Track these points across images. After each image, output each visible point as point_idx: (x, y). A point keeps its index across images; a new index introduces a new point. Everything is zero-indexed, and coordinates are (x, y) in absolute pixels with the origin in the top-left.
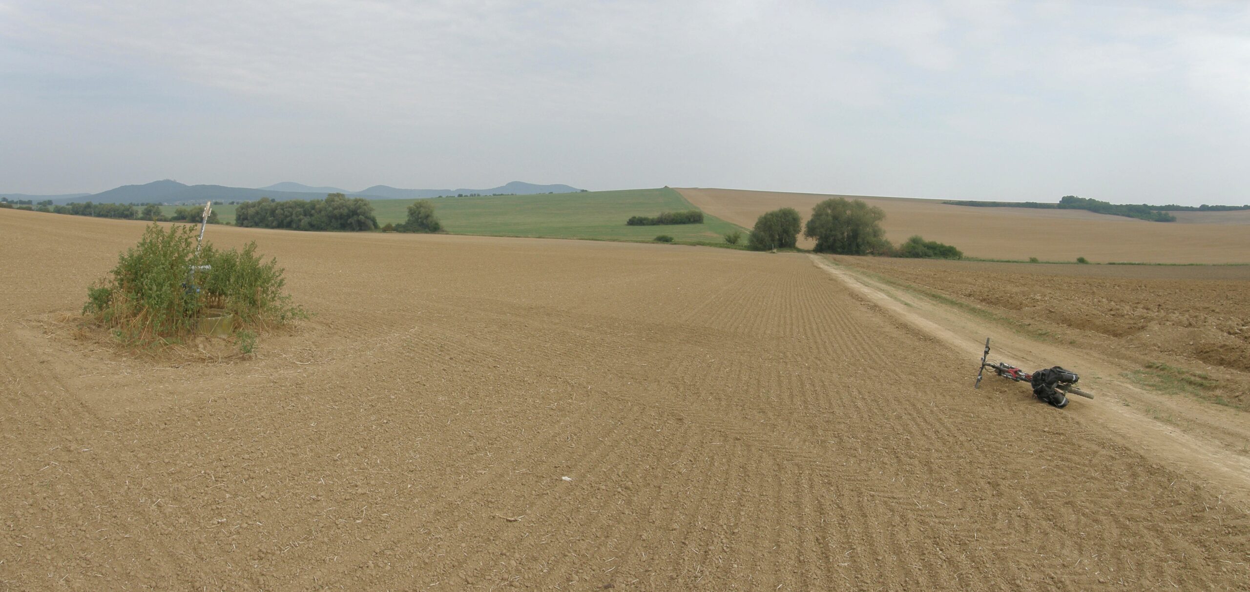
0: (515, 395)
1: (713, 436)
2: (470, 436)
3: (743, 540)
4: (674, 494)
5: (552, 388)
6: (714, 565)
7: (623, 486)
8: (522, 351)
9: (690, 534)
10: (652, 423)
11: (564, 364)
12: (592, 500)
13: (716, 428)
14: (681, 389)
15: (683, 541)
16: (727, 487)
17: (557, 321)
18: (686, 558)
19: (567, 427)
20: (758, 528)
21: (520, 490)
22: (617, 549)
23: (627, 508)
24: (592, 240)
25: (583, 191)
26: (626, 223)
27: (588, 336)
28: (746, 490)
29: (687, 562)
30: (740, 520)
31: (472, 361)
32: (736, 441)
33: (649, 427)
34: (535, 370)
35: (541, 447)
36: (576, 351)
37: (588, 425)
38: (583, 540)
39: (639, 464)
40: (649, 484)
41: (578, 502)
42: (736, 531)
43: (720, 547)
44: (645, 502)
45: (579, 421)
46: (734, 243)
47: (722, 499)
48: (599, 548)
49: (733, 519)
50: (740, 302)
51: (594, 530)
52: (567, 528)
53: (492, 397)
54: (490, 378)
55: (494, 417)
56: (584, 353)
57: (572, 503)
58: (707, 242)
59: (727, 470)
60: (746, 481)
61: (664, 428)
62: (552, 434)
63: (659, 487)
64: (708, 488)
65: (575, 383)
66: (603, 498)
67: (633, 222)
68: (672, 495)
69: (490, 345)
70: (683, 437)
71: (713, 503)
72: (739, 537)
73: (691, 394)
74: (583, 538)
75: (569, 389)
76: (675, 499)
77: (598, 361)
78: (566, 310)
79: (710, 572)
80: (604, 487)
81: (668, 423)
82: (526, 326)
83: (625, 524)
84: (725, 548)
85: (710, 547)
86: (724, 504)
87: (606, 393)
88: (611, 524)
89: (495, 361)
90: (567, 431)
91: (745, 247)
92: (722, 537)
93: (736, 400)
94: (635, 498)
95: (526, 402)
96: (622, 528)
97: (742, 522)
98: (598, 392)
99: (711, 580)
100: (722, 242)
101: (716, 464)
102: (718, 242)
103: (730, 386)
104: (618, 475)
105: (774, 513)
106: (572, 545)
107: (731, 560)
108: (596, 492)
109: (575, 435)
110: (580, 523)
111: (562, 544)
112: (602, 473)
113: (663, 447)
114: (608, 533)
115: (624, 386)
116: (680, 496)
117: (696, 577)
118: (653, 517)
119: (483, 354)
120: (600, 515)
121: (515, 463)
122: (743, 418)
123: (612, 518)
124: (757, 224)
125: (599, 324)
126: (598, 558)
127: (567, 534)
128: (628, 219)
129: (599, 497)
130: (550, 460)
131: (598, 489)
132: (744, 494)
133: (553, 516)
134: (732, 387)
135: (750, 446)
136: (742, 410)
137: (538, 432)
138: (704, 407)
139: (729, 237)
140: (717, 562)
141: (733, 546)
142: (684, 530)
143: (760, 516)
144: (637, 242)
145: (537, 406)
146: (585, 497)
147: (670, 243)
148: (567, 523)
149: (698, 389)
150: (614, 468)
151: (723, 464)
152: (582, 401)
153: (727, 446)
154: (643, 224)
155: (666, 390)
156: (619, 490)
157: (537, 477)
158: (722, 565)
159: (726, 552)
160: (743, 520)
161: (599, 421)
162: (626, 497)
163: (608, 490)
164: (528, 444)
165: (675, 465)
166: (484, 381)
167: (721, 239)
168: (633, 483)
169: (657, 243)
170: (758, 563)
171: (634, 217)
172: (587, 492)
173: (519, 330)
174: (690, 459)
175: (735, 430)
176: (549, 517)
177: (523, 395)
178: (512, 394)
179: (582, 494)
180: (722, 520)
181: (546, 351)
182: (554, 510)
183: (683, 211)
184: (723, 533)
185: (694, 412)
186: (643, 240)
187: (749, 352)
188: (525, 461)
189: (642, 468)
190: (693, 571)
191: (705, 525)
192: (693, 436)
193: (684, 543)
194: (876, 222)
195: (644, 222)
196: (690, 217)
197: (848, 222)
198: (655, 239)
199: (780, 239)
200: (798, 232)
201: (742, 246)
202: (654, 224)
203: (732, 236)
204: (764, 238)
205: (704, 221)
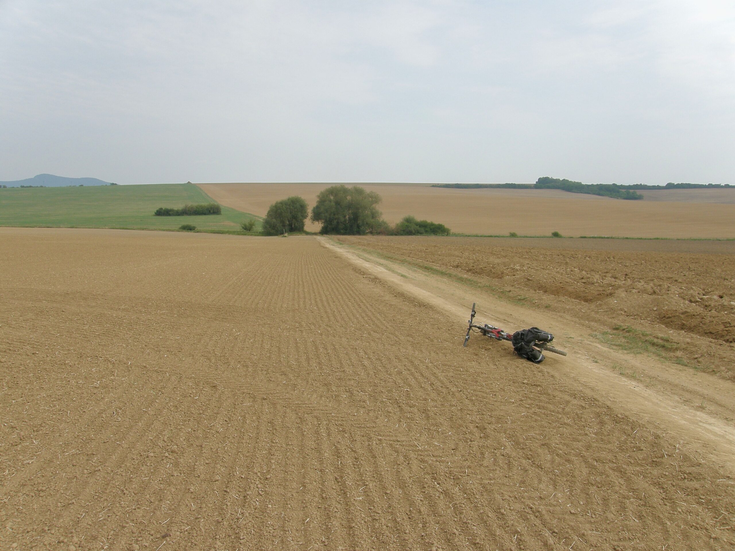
0: (58, 379)
1: (244, 398)
2: (12, 427)
3: (275, 484)
4: (214, 450)
5: (93, 367)
6: (252, 507)
7: (169, 450)
8: (60, 335)
9: (230, 483)
10: (190, 392)
11: (103, 343)
12: (143, 468)
13: (246, 391)
14: (213, 361)
15: (225, 489)
16: (258, 440)
17: (94, 304)
18: (229, 504)
19: (112, 403)
20: (287, 472)
21: (71, 472)
22: (170, 510)
23: (175, 470)
24: (123, 229)
25: (113, 184)
26: (154, 214)
27: (124, 316)
28: (275, 441)
29: (229, 507)
30: (271, 467)
31: (8, 351)
32: (264, 401)
33: (188, 395)
34: (76, 352)
35: (88, 426)
36: (114, 331)
37: (132, 398)
38: (138, 508)
39: (181, 428)
40: (192, 444)
41: (129, 472)
42: (269, 476)
43: (256, 492)
44: (190, 460)
45: (122, 396)
46: (249, 230)
47: (255, 451)
48: (154, 513)
49: (265, 467)
50: (259, 281)
51: (148, 496)
52: (123, 500)
53: (33, 384)
54: (30, 365)
55: (37, 403)
56: (121, 332)
57: (124, 474)
58: (226, 230)
59: (258, 425)
60: (274, 434)
61: (201, 395)
62: (98, 411)
63: (201, 446)
64: (242, 443)
65: (116, 361)
66: (152, 464)
67: (160, 213)
68: (212, 451)
69: (27, 333)
70: (218, 401)
71: (247, 455)
72: (271, 482)
73: (222, 364)
74: (138, 506)
75: (111, 366)
76: (216, 455)
77: (135, 338)
78: (102, 294)
79: (249, 513)
80: (152, 454)
81: (204, 391)
82: (63, 311)
83: (175, 485)
84: (260, 492)
85: (248, 493)
86: (257, 455)
87: (145, 367)
88: (162, 488)
89: (34, 348)
90: (111, 406)
91: (260, 233)
92: (257, 482)
93: (261, 366)
94: (182, 460)
95: (69, 384)
96: (173, 490)
97: (273, 469)
98: (138, 366)
99: (251, 520)
100: (239, 230)
101: (248, 422)
102: (236, 230)
103: (255, 354)
104: (164, 440)
105: (299, 459)
106: (129, 516)
107: (266, 502)
108: (146, 460)
109: (120, 409)
110: (134, 493)
111: (120, 516)
112: (149, 441)
113: (201, 412)
114: (160, 497)
115: (161, 359)
116: (219, 451)
117: (238, 519)
118: (198, 472)
119: (20, 342)
120: (152, 482)
121: (63, 445)
122: (268, 381)
123: (162, 482)
124: (269, 212)
125: (134, 305)
126: (155, 522)
127: (123, 505)
128: (155, 210)
129: (148, 464)
130: (99, 437)
131: (148, 457)
132: (273, 445)
133: (108, 491)
134: (256, 355)
135: (275, 404)
136: (266, 374)
137: (84, 412)
138: (233, 374)
139: (245, 225)
140: (254, 505)
141: (267, 489)
142: (225, 480)
143: (288, 463)
144: (164, 230)
145: (81, 386)
146: (135, 467)
147: (193, 231)
148: (121, 495)
149: (228, 359)
150: (159, 435)
151: (253, 421)
152: (123, 377)
153: (256, 406)
154: (170, 215)
155: (200, 363)
156: (167, 454)
157: (88, 455)
158: (259, 507)
159: (261, 495)
160: (274, 467)
161: (141, 393)
162: (173, 460)
163: (156, 456)
164: (75, 424)
165: (213, 425)
166: (23, 370)
167: (238, 228)
168: (178, 446)
169: (182, 231)
170: (288, 502)
171: (161, 209)
172: (137, 462)
173: (56, 315)
174: (225, 419)
175: (261, 391)
176: (103, 492)
177: (65, 377)
178: (53, 378)
179: (133, 465)
180: (256, 469)
181: (85, 333)
182: (108, 484)
183: (204, 204)
184: (258, 479)
185: (226, 379)
186: (170, 228)
187: (269, 324)
188: (73, 442)
189: (184, 432)
190: (235, 514)
191: (242, 474)
192: (226, 399)
193: (226, 491)
194: (374, 205)
195: (170, 213)
196: (210, 209)
197: (349, 206)
198: (180, 228)
199: (290, 225)
200: (306, 217)
201: (257, 233)
202: (179, 215)
203: (247, 224)
204: (276, 225)
205: (222, 213)
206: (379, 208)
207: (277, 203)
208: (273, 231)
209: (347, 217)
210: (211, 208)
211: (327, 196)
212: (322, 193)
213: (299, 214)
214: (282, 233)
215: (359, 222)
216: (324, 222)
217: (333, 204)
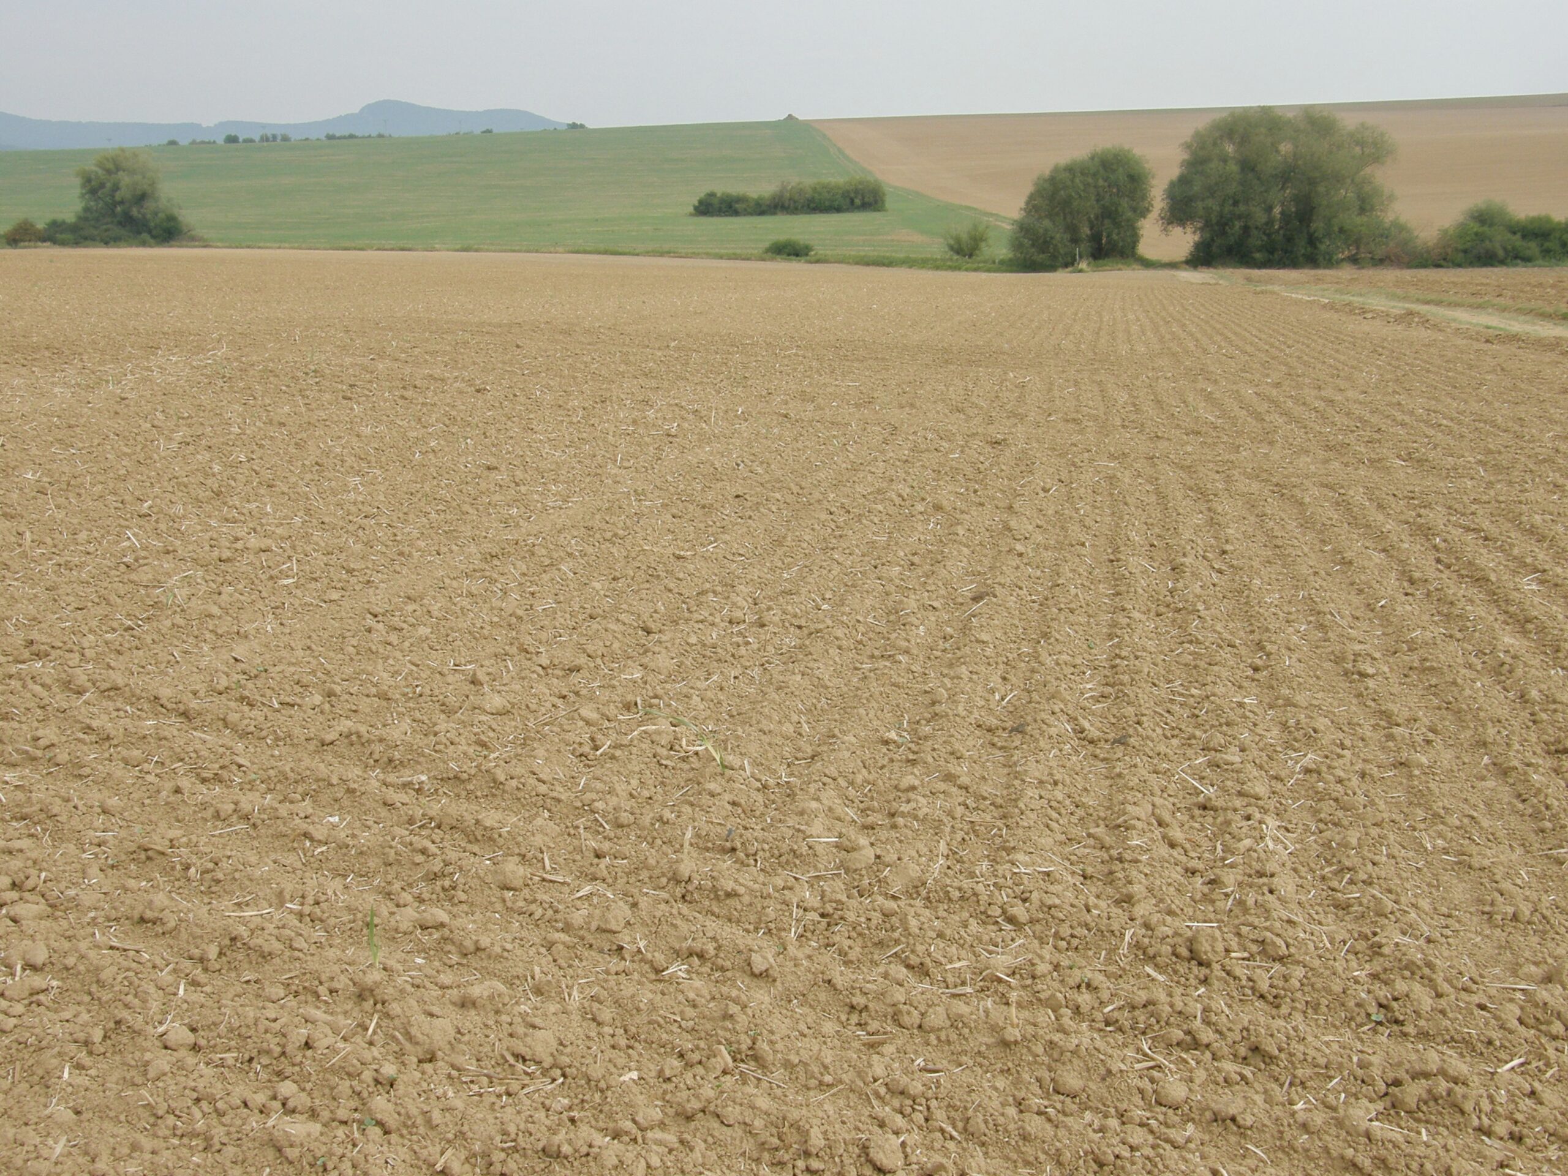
24: (605, 253)
25: (574, 126)
26: (691, 209)
46: (971, 256)
58: (902, 255)
67: (707, 208)
91: (1002, 262)
100: (938, 256)
102: (929, 255)
124: (1031, 198)
128: (694, 200)
139: (958, 240)
144: (721, 257)
147: (803, 259)
154: (736, 213)
167: (937, 248)
169: (772, 259)
171: (712, 195)
183: (837, 178)
186: (738, 251)
194: (1368, 170)
195: (737, 206)
196: (852, 195)
197: (1285, 176)
198: (767, 251)
199: (1096, 238)
200: (1144, 213)
201: (994, 262)
202: (762, 213)
203: (964, 237)
204: (1052, 238)
205: (887, 205)
206: (1383, 177)
207: (1056, 169)
208: (1040, 258)
209: (1277, 210)
210: (856, 192)
211: (1215, 144)
212: (1197, 135)
213: (1125, 203)
214: (1069, 263)
215: (1313, 226)
216: (1202, 229)
217: (1233, 167)
